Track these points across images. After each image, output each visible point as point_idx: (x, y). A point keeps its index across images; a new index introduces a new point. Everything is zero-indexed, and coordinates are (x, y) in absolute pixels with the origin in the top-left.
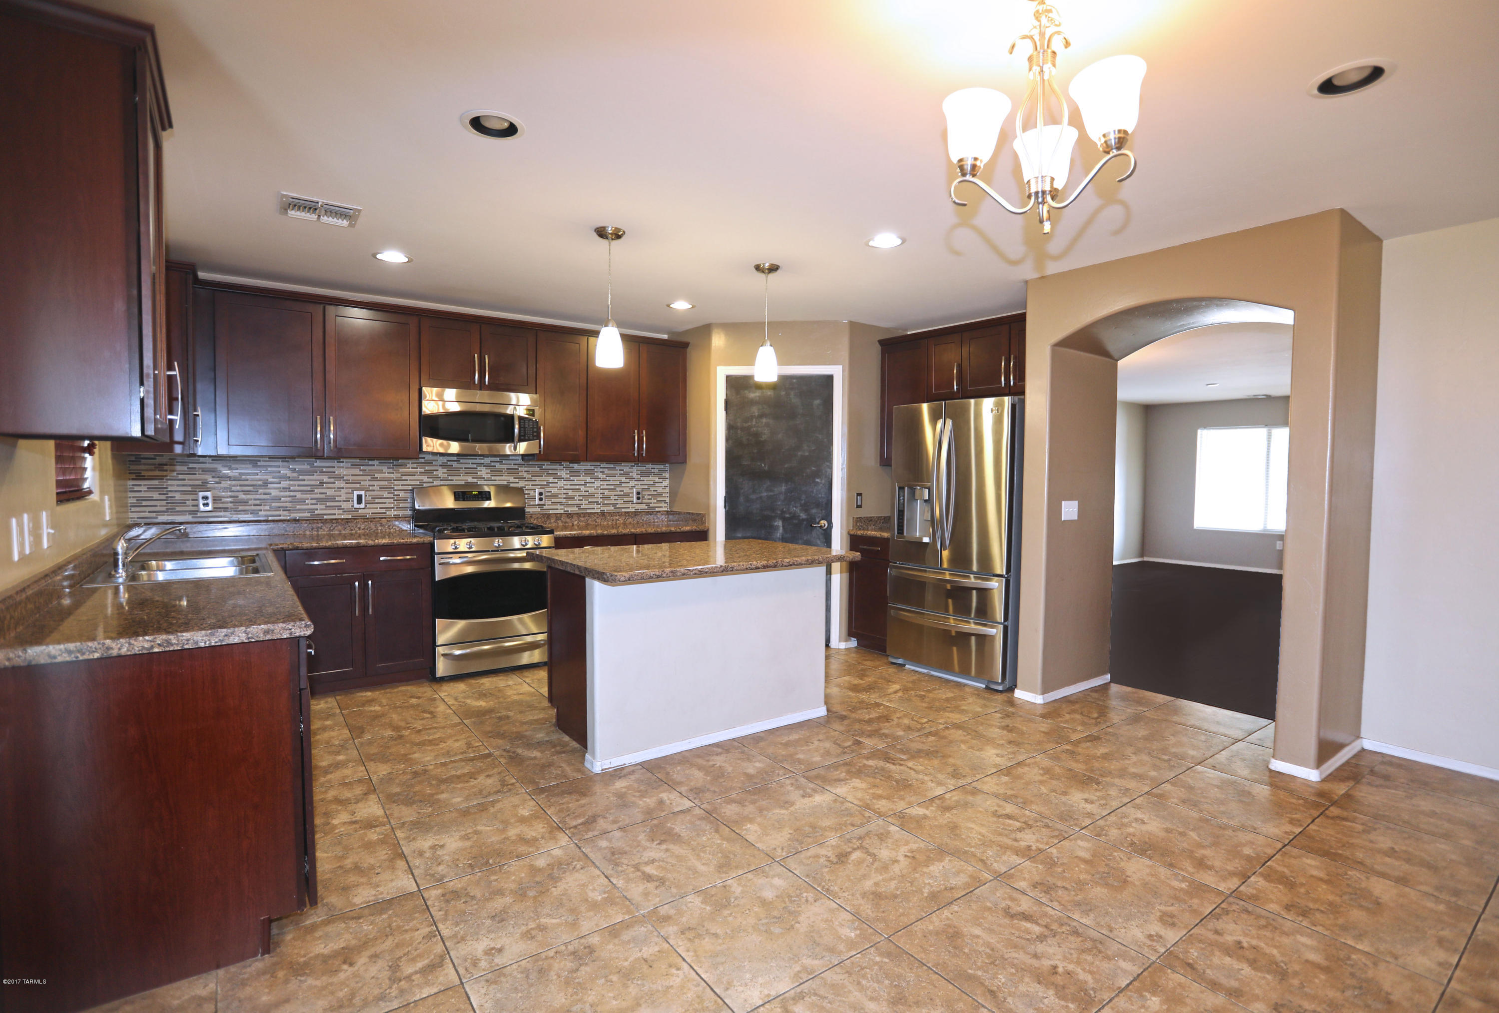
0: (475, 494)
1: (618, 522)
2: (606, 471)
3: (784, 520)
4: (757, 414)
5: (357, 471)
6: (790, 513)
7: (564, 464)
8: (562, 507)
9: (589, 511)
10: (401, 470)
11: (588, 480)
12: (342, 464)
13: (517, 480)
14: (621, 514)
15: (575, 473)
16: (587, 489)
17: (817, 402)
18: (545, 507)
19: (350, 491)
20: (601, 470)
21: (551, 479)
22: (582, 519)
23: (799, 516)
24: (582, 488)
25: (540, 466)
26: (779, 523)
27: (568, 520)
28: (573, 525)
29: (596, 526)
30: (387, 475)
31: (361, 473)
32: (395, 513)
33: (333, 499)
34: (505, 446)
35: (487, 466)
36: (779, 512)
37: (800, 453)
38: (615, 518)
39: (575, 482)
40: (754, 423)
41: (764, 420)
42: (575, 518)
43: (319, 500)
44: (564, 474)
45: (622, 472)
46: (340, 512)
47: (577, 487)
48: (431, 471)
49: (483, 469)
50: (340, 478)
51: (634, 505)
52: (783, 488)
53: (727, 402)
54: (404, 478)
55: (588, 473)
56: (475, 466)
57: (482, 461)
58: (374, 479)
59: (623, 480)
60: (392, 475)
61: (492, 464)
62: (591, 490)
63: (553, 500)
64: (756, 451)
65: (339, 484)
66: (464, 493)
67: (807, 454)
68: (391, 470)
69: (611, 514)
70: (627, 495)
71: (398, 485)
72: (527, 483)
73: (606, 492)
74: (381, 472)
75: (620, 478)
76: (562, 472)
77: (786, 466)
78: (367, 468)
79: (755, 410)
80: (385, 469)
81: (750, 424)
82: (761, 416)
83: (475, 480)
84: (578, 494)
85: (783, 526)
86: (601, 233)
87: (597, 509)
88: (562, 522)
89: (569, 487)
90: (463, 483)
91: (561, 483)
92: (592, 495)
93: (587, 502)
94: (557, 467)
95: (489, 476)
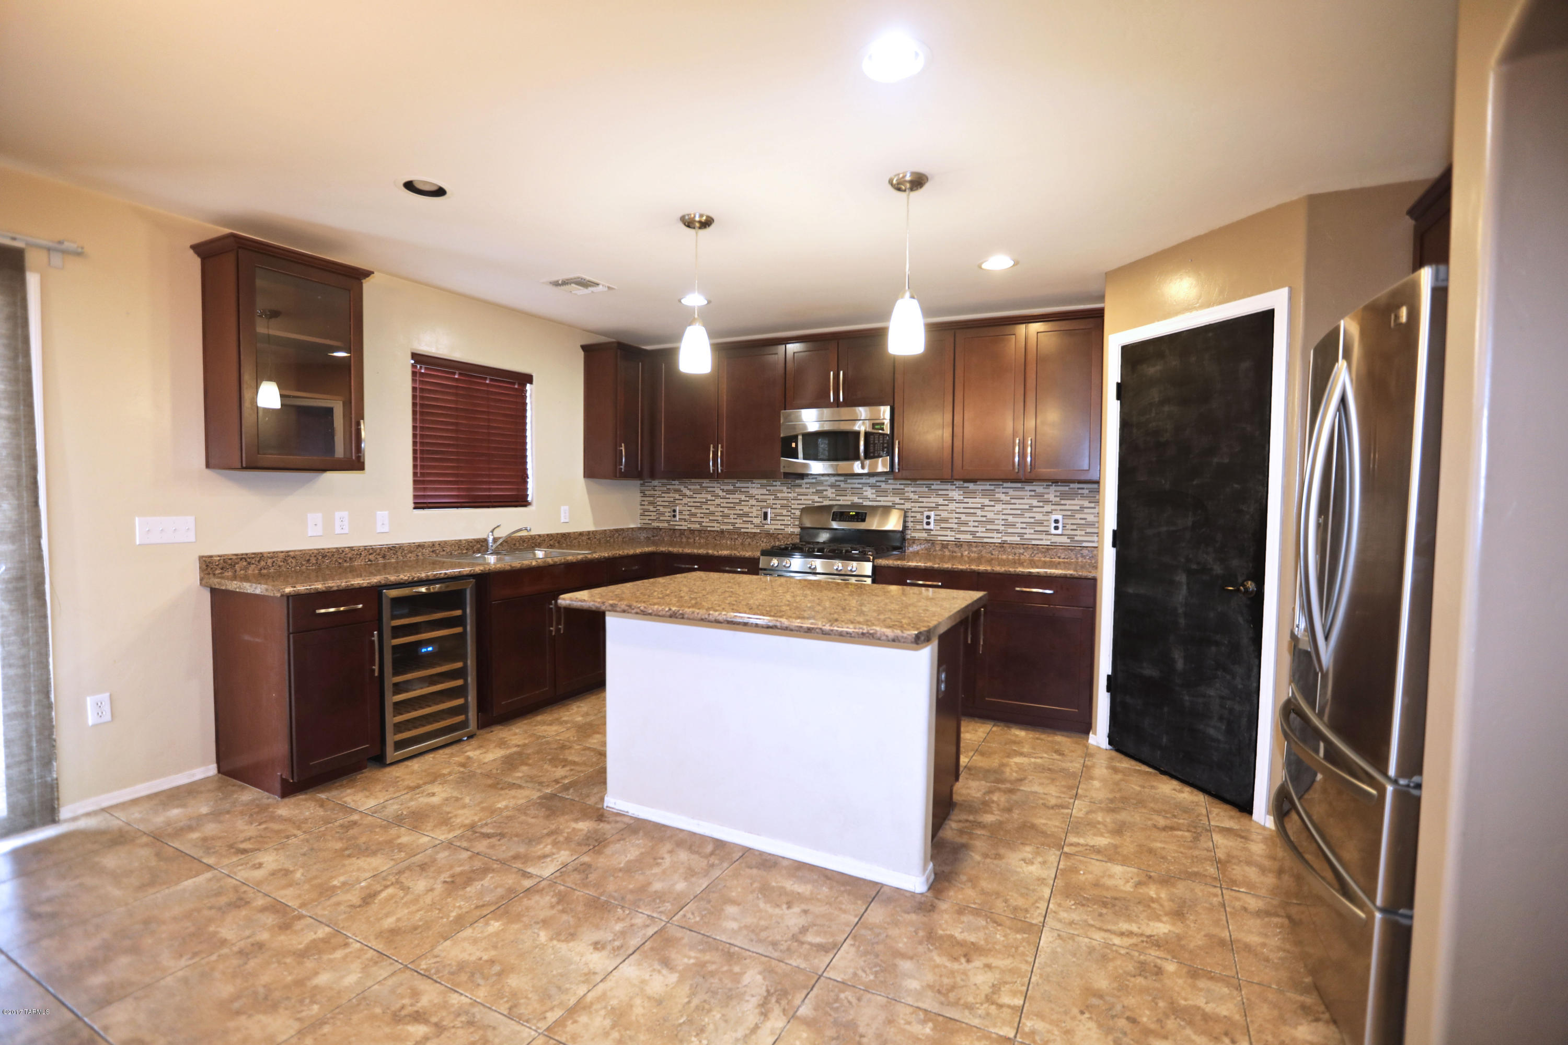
0: (852, 515)
1: (1022, 557)
2: (1011, 492)
3: (1190, 573)
4: (1157, 399)
5: (764, 491)
6: (1198, 563)
7: (957, 483)
8: (953, 533)
9: (986, 540)
10: (797, 490)
11: (987, 502)
12: (754, 485)
13: (902, 501)
14: (1025, 547)
15: (969, 494)
16: (984, 514)
17: (1245, 365)
18: (932, 533)
19: (759, 508)
20: (1004, 490)
21: (941, 501)
22: (974, 549)
23: (1212, 569)
24: (979, 512)
25: (929, 486)
26: (1182, 578)
27: (957, 549)
28: (962, 555)
29: (992, 559)
30: (786, 495)
31: (767, 493)
32: (792, 530)
33: (746, 515)
34: (853, 464)
35: (872, 486)
36: (1183, 560)
37: (1215, 460)
38: (1017, 551)
39: (970, 505)
40: (1153, 415)
41: (1166, 409)
42: (965, 547)
43: (739, 516)
44: (956, 494)
45: (1033, 493)
46: (753, 526)
47: (972, 511)
48: (821, 491)
49: (869, 489)
50: (752, 497)
51: (1049, 537)
52: (1189, 521)
53: (1119, 386)
54: (799, 497)
55: (985, 493)
56: (860, 486)
57: (868, 481)
58: (777, 498)
59: (1035, 503)
60: (790, 495)
61: (878, 484)
62: (990, 515)
63: (943, 525)
64: (1154, 459)
65: (753, 502)
66: (842, 514)
67: (1226, 461)
68: (789, 490)
69: (1013, 545)
70: (1040, 523)
71: (795, 504)
72: (913, 504)
73: (1011, 519)
74: (781, 491)
75: (1030, 501)
76: (954, 493)
77: (1195, 483)
78: (772, 488)
79: (1155, 395)
80: (785, 489)
81: (1148, 417)
82: (1163, 402)
83: (861, 501)
84: (972, 519)
85: (1188, 584)
86: (689, 223)
87: (997, 539)
88: (949, 551)
89: (962, 510)
90: (849, 503)
91: (953, 506)
92: (991, 522)
93: (984, 529)
94: (949, 486)
95: (874, 496)
